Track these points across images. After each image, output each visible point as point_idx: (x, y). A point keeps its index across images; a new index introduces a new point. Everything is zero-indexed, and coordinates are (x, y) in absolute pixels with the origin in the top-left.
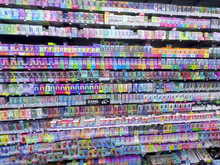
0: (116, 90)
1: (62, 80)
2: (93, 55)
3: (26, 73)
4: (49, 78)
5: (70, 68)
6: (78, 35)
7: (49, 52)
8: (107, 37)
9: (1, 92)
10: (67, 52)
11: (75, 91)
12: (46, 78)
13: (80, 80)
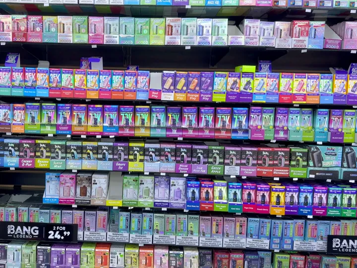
1: (265, 172)
3: (168, 147)
4: (228, 164)
5: (292, 137)
6: (326, 43)
7: (238, 91)
9: (104, 195)
10: (288, 91)
11: (298, 207)
12: (220, 163)
13: (317, 174)
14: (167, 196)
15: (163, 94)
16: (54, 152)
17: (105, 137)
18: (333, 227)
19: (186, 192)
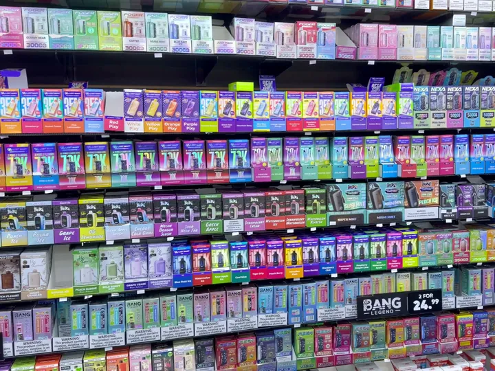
0: (462, 254)
1: (275, 223)
2: (388, 125)
3: (140, 201)
4: (228, 218)
5: (306, 176)
6: (338, 52)
7: (234, 117)
8: (438, 57)
9: (42, 283)
10: (297, 116)
11: (319, 265)
12: (217, 217)
13: (339, 220)
14: (144, 272)
15: (126, 122)
17: (37, 194)
18: (362, 286)
19: (173, 263)
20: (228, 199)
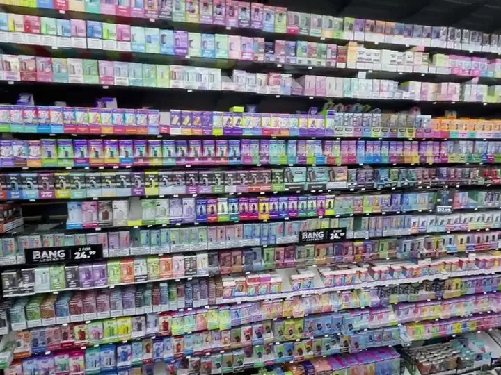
0: (358, 208)
1: (254, 188)
2: (320, 134)
3: (179, 174)
4: (227, 185)
5: (272, 162)
6: (292, 91)
7: (232, 127)
8: (349, 96)
9: (125, 218)
10: (268, 127)
11: (279, 212)
12: (221, 184)
13: (291, 188)
14: (180, 213)
15: (171, 129)
16: (73, 183)
17: (122, 168)
18: (302, 225)
19: (196, 208)
20: (227, 174)
